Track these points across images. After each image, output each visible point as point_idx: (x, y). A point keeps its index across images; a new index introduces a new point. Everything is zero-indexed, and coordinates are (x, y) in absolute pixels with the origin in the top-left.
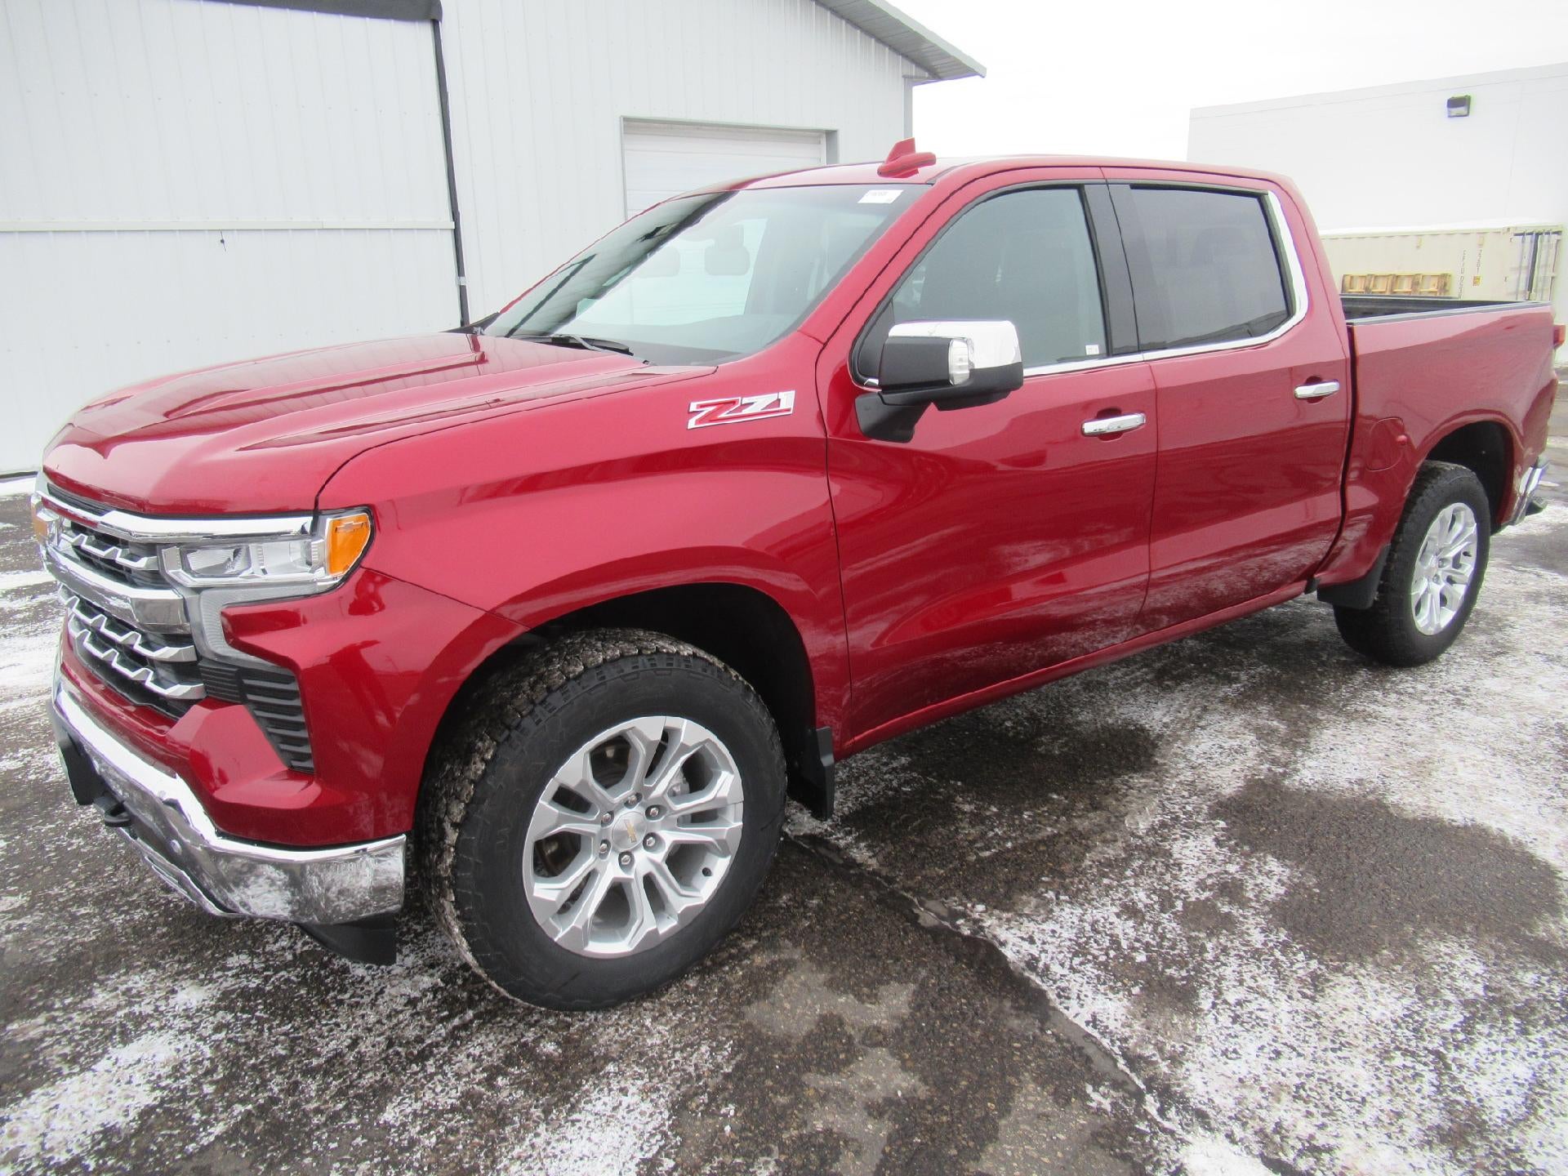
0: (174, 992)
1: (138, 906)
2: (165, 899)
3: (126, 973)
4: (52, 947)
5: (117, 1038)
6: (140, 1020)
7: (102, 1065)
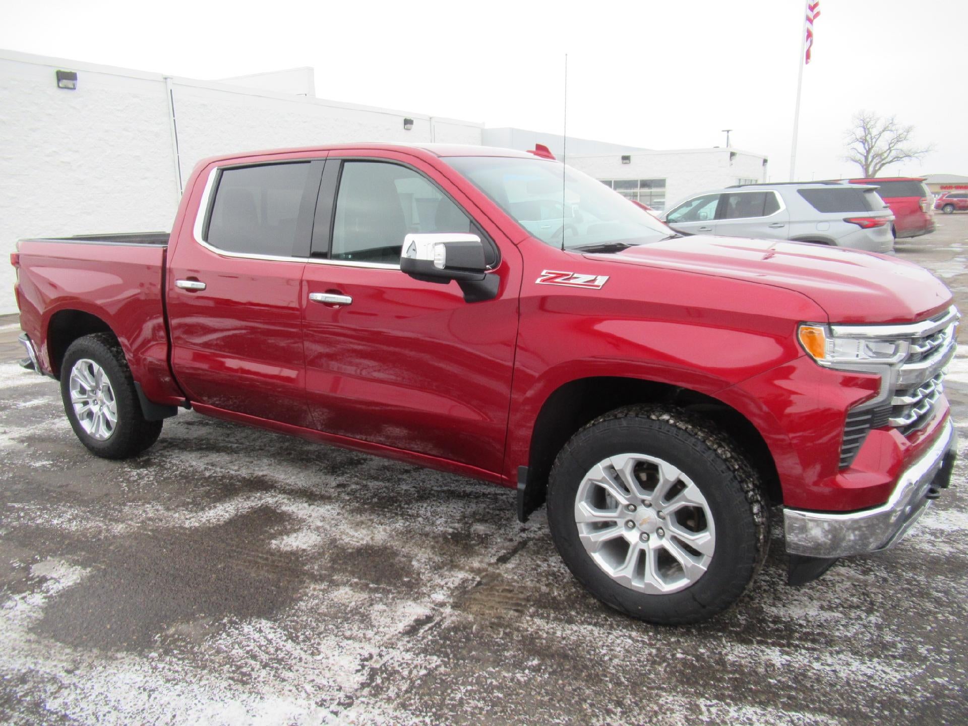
0: (913, 536)
1: (906, 580)
2: (889, 576)
3: (930, 553)
4: (964, 584)
5: (946, 533)
6: (933, 533)
7: (955, 528)
